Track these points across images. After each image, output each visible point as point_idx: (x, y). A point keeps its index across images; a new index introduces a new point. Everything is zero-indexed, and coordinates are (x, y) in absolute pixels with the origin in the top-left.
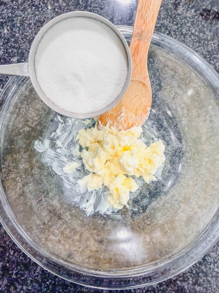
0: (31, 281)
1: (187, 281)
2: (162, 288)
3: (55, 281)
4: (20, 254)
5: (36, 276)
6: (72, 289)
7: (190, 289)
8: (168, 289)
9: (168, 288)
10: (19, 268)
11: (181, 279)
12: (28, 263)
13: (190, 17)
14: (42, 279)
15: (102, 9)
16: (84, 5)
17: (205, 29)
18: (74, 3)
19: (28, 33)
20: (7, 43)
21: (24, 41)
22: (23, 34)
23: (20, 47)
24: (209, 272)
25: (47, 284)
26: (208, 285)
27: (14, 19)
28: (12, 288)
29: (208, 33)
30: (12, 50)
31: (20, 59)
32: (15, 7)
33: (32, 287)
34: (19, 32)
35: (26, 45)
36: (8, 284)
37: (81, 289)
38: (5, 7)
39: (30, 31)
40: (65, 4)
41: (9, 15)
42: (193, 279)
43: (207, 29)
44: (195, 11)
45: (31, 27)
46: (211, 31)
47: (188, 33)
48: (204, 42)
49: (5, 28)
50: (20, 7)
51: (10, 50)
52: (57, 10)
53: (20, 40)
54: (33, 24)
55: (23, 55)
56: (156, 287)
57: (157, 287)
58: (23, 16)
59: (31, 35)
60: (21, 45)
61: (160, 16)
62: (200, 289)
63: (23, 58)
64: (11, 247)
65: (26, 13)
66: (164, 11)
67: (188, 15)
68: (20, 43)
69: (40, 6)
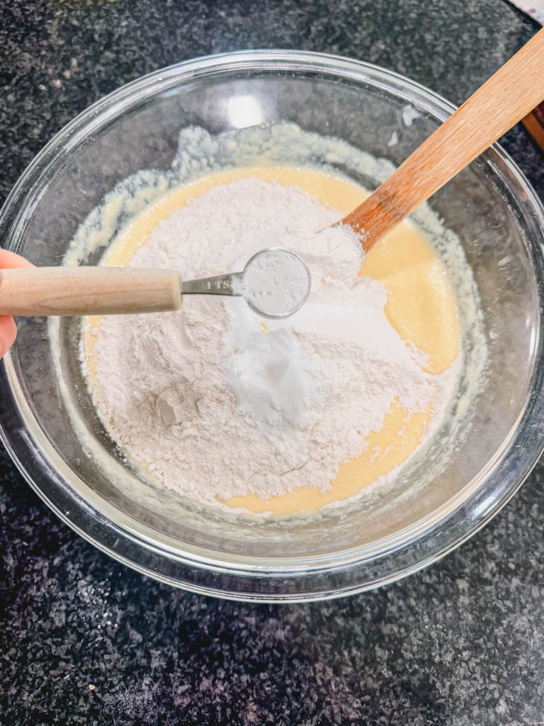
1: (358, 615)
2: (298, 639)
3: (25, 652)
6: (71, 665)
7: (367, 632)
8: (313, 640)
9: (314, 637)
11: (344, 611)
16: (105, 42)
18: (82, 39)
24: (410, 586)
26: (411, 619)
37: (93, 664)
40: (61, 42)
42: (373, 608)
52: (43, 53)
56: (283, 638)
57: (287, 638)
62: (392, 629)
69: (7, 47)
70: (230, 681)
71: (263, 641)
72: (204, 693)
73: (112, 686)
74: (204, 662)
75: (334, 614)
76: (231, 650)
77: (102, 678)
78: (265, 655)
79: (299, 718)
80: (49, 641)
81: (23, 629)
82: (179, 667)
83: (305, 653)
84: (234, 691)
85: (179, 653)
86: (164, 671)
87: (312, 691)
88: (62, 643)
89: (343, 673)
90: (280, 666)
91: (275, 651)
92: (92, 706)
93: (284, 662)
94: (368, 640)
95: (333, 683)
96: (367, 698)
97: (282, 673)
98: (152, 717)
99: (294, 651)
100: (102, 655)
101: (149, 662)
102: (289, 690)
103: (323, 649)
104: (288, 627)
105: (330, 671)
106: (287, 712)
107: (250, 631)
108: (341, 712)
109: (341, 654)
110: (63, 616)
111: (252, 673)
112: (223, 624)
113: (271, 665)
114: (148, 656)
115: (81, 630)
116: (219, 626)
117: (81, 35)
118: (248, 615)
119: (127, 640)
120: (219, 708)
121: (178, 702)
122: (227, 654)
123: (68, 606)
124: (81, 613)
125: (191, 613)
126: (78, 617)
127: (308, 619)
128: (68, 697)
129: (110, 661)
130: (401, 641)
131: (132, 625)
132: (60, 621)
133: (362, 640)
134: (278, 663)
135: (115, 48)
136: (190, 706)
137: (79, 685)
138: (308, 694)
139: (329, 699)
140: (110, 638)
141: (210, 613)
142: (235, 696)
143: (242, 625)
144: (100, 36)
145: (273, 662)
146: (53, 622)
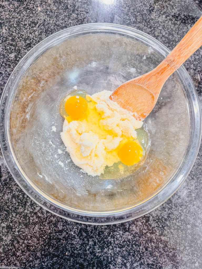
0: (31, 237)
1: (155, 233)
2: (135, 239)
3: (50, 236)
4: (21, 216)
5: (34, 233)
6: (64, 241)
7: (157, 239)
8: (140, 240)
9: (140, 239)
10: (20, 226)
11: (150, 232)
12: (28, 222)
13: (161, 22)
14: (39, 235)
15: (87, 13)
16: (72, 9)
17: (174, 32)
18: (63, 7)
19: (24, 33)
20: (6, 41)
21: (21, 40)
22: (19, 33)
23: (16, 44)
24: (172, 226)
25: (44, 238)
26: (171, 236)
27: (11, 20)
28: (16, 242)
29: (175, 35)
30: (10, 47)
31: (17, 55)
32: (12, 10)
33: (32, 241)
34: (16, 32)
35: (22, 43)
36: (12, 239)
37: (71, 242)
38: (3, 10)
39: (25, 31)
40: (55, 8)
41: (6, 16)
42: (159, 231)
43: (175, 33)
44: (166, 17)
45: (26, 27)
46: (179, 34)
47: (160, 35)
48: (173, 43)
49: (4, 28)
50: (16, 10)
51: (8, 48)
52: (48, 13)
53: (16, 39)
54: (28, 25)
55: (20, 52)
56: (130, 239)
57: (132, 239)
58: (19, 17)
59: (26, 34)
60: (18, 43)
61: (137, 20)
62: (165, 238)
63: (19, 54)
64: (13, 210)
65: (22, 15)
66: (140, 16)
67: (160, 20)
68: (16, 41)
69: (34, 9)
70: (113, 250)
71: (124, 239)
72: (105, 253)
73: (77, 248)
74: (105, 243)
75: (147, 232)
76: (114, 241)
77: (74, 246)
78: (125, 243)
79: (134, 262)
80: (57, 234)
81: (49, 230)
82: (98, 244)
83: (137, 243)
84: (114, 253)
85: (98, 240)
86: (93, 245)
87: (138, 254)
88: (62, 235)
89: (148, 250)
90: (129, 246)
91: (128, 242)
92: (71, 254)
93: (130, 246)
94: (157, 241)
95: (145, 253)
96: (155, 258)
97: (129, 249)
98: (89, 258)
99: (134, 242)
100: (74, 239)
101: (89, 242)
102: (131, 254)
103: (143, 243)
104: (132, 235)
105: (144, 249)
106: (130, 260)
107: (120, 236)
108: (147, 261)
109: (148, 244)
110: (62, 227)
111: (120, 248)
112: (112, 233)
113: (126, 246)
114: (88, 241)
115: (67, 231)
116: (110, 233)
117: (63, 5)
118: (120, 231)
119: (82, 235)
120: (110, 257)
121: (97, 254)
122: (113, 242)
123: (63, 224)
124: (67, 226)
125: (102, 229)
126: (66, 227)
127: (139, 233)
128: (64, 250)
129: (76, 241)
130: (167, 242)
131: (83, 231)
132: (61, 228)
133: (155, 241)
134: (128, 246)
135: (76, 12)
136: (100, 256)
137: (67, 247)
138: (137, 255)
139: (143, 257)
140: (76, 234)
141: (108, 229)
142: (115, 254)
143: (118, 233)
144: (70, 6)
145: (127, 245)
146: (58, 228)
